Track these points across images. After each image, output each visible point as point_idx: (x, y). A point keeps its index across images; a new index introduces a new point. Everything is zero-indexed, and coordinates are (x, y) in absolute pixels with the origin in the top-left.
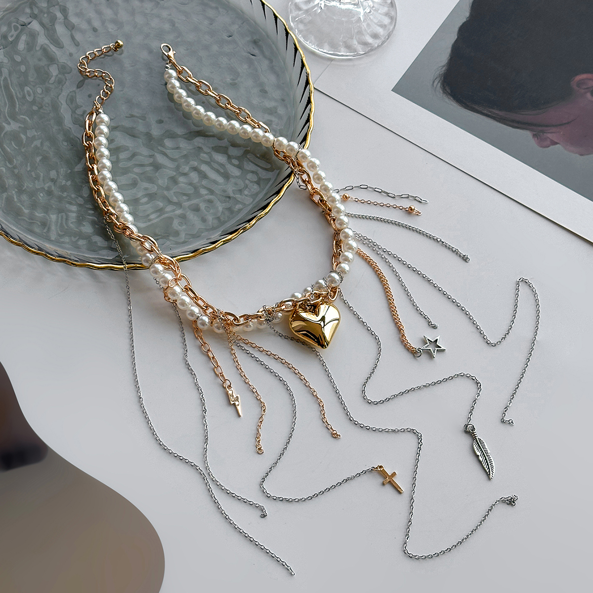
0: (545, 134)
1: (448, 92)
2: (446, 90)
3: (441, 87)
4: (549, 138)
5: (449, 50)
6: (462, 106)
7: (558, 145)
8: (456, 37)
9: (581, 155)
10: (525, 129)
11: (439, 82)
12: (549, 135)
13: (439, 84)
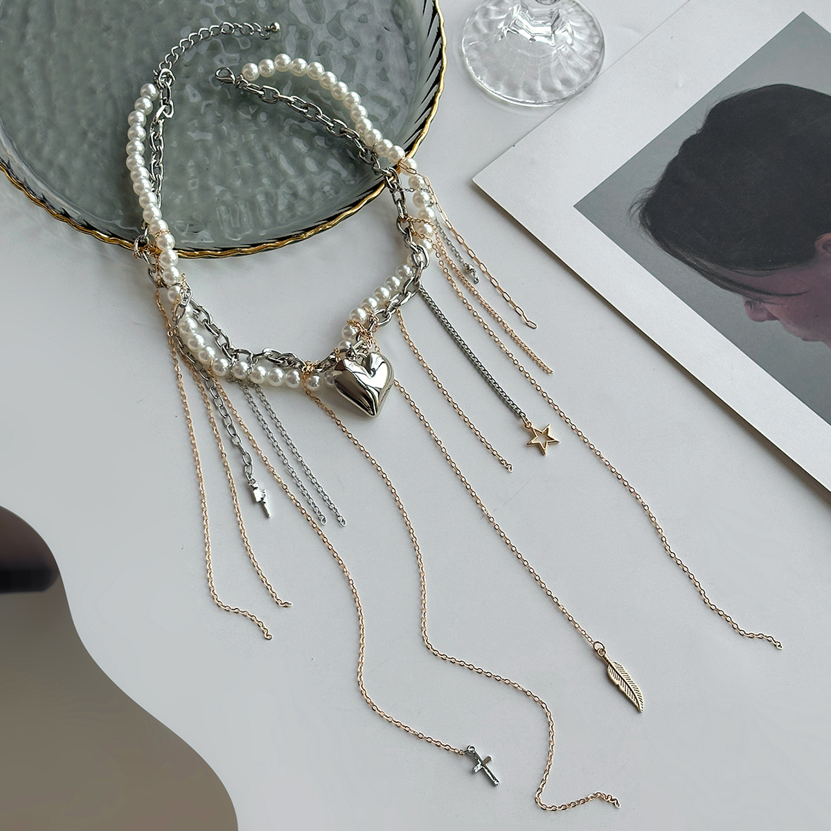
0: (762, 304)
1: (647, 224)
2: (645, 221)
3: (639, 216)
4: (767, 310)
5: (662, 169)
6: (662, 246)
7: (777, 321)
8: (677, 154)
9: (805, 340)
10: (737, 292)
11: (638, 208)
12: (768, 307)
13: (639, 211)
